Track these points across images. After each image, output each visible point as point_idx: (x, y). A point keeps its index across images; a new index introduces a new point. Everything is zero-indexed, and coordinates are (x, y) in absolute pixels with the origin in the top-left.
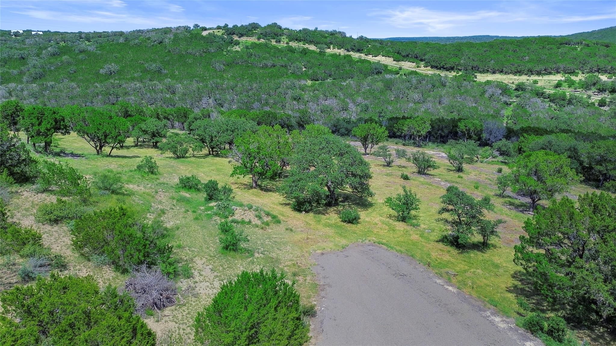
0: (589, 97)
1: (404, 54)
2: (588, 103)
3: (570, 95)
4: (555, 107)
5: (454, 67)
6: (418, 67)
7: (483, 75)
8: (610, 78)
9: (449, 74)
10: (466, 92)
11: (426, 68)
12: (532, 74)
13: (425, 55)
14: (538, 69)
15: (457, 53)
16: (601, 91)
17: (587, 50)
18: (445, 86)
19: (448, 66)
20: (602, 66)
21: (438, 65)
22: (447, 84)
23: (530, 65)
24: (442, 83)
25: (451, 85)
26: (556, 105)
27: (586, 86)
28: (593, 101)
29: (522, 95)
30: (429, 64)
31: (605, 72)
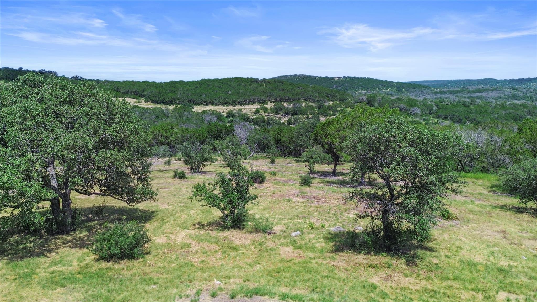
0: (280, 118)
1: (123, 91)
2: (281, 123)
3: (268, 118)
4: (259, 128)
5: (172, 101)
6: (139, 102)
7: (198, 107)
8: (289, 105)
9: (169, 107)
10: (188, 120)
11: (146, 103)
12: (236, 105)
13: (143, 92)
14: (239, 100)
15: (173, 89)
16: (287, 114)
17: (270, 86)
18: (168, 117)
19: (167, 100)
20: (282, 96)
21: (158, 99)
22: (170, 115)
23: (233, 98)
24: (165, 114)
25: (173, 115)
26: (259, 127)
27: (276, 111)
28: (283, 121)
29: (233, 121)
30: (149, 99)
31: (285, 101)
